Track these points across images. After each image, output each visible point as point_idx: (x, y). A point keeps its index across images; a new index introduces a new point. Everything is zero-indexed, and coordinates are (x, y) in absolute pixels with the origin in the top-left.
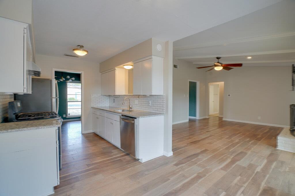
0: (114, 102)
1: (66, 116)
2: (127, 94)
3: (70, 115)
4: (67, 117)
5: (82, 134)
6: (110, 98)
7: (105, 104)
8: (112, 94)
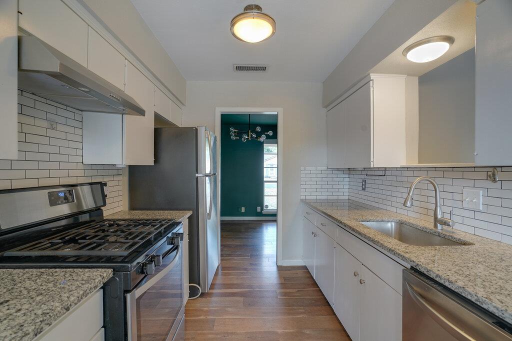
0: (364, 189)
1: (262, 209)
2: (415, 164)
3: (268, 209)
4: (264, 212)
5: (278, 266)
6: (351, 176)
7: (338, 194)
8: (360, 166)
